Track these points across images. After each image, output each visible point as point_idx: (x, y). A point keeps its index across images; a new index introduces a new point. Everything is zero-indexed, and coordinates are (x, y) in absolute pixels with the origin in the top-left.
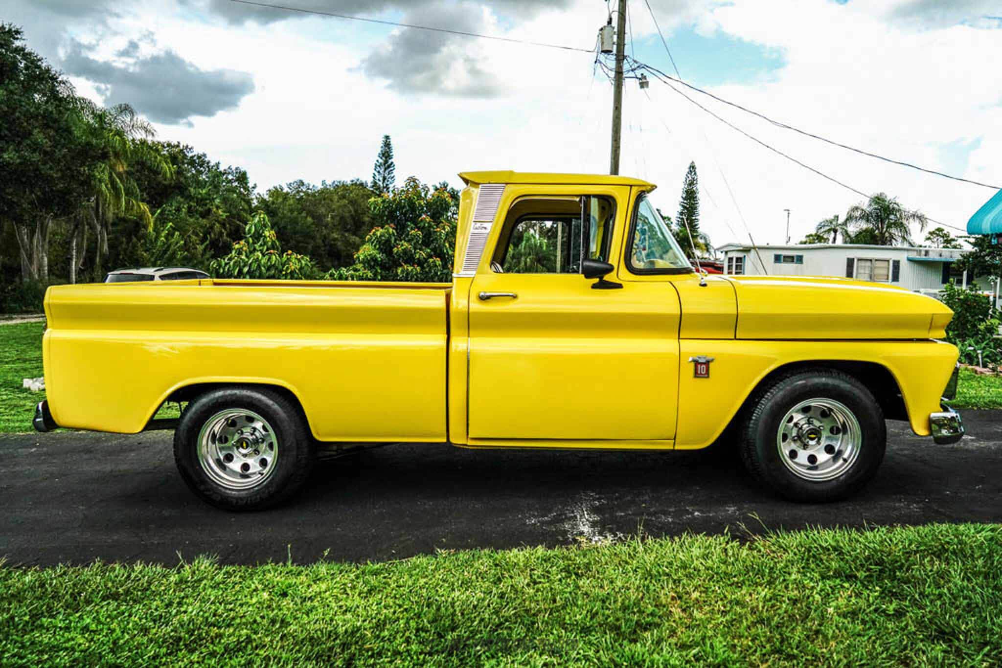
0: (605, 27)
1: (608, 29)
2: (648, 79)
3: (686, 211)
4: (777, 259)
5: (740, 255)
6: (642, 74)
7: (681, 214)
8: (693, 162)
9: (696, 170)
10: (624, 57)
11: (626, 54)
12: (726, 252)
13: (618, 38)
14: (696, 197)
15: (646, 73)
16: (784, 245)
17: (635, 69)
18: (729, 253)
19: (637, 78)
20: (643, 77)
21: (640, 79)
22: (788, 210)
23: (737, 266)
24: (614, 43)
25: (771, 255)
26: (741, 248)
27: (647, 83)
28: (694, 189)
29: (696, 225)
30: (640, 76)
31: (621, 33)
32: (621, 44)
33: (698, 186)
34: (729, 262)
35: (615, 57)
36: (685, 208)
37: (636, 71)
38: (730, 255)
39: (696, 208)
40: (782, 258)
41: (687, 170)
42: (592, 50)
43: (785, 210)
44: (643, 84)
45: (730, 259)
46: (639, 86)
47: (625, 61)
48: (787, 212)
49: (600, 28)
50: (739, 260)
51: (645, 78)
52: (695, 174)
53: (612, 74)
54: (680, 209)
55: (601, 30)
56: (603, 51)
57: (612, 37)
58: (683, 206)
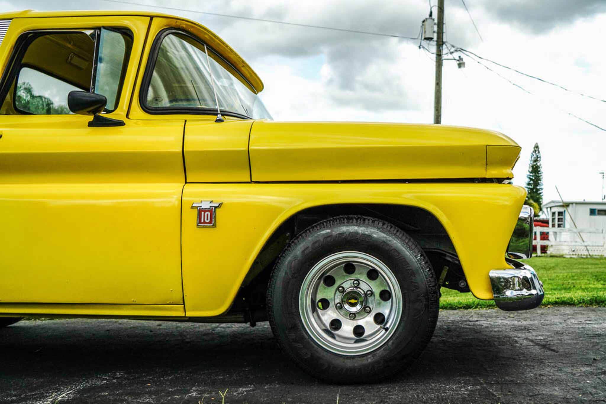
0: (426, 19)
1: (429, 21)
2: (464, 60)
3: (532, 182)
4: (592, 212)
5: (561, 210)
6: (460, 57)
7: (529, 184)
8: (537, 144)
9: (540, 150)
10: (443, 43)
11: (444, 40)
12: (551, 208)
13: (438, 27)
14: (540, 171)
15: (463, 56)
16: (600, 201)
17: (453, 53)
18: (552, 208)
19: (455, 59)
20: (460, 59)
21: (458, 60)
22: (603, 173)
23: (559, 219)
24: (434, 32)
25: (588, 208)
26: (561, 204)
27: (464, 63)
28: (538, 164)
29: (540, 193)
30: (458, 58)
31: (441, 23)
32: (440, 32)
33: (541, 162)
34: (553, 216)
35: (435, 43)
36: (531, 179)
37: (454, 54)
38: (554, 210)
39: (540, 180)
40: (597, 211)
41: (533, 150)
42: (416, 37)
43: (601, 173)
44: (461, 65)
45: (554, 214)
46: (457, 66)
47: (444, 46)
48: (602, 174)
49: (423, 20)
50: (560, 214)
51: (462, 59)
52: (539, 152)
53: (434, 56)
54: (527, 180)
55: (424, 21)
56: (426, 39)
57: (432, 27)
58: (530, 178)
